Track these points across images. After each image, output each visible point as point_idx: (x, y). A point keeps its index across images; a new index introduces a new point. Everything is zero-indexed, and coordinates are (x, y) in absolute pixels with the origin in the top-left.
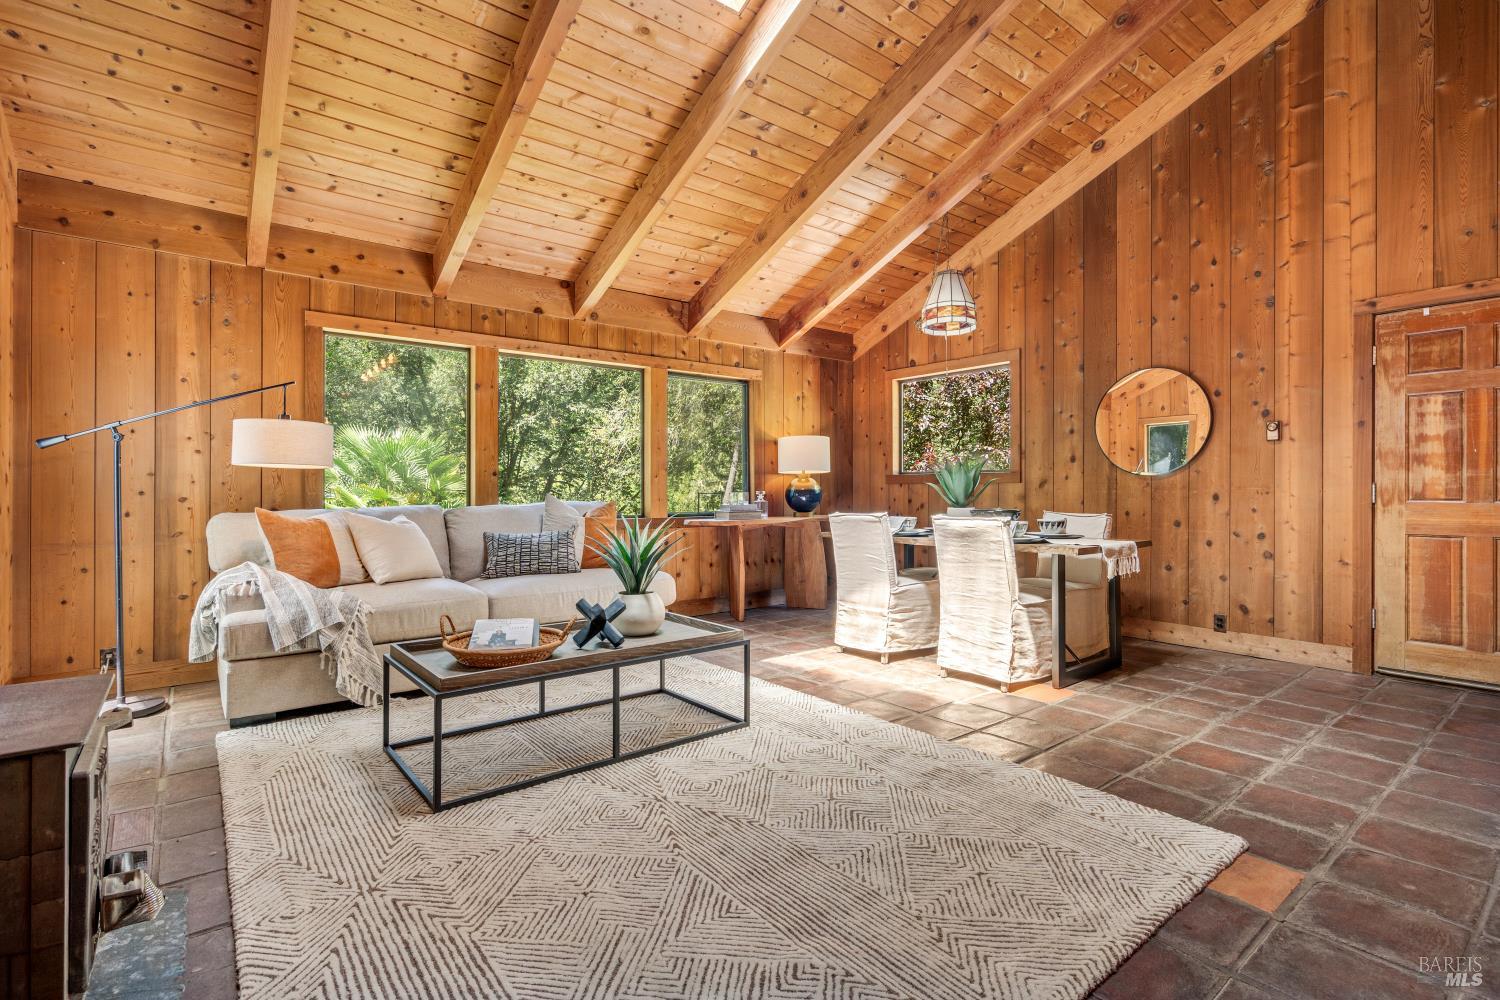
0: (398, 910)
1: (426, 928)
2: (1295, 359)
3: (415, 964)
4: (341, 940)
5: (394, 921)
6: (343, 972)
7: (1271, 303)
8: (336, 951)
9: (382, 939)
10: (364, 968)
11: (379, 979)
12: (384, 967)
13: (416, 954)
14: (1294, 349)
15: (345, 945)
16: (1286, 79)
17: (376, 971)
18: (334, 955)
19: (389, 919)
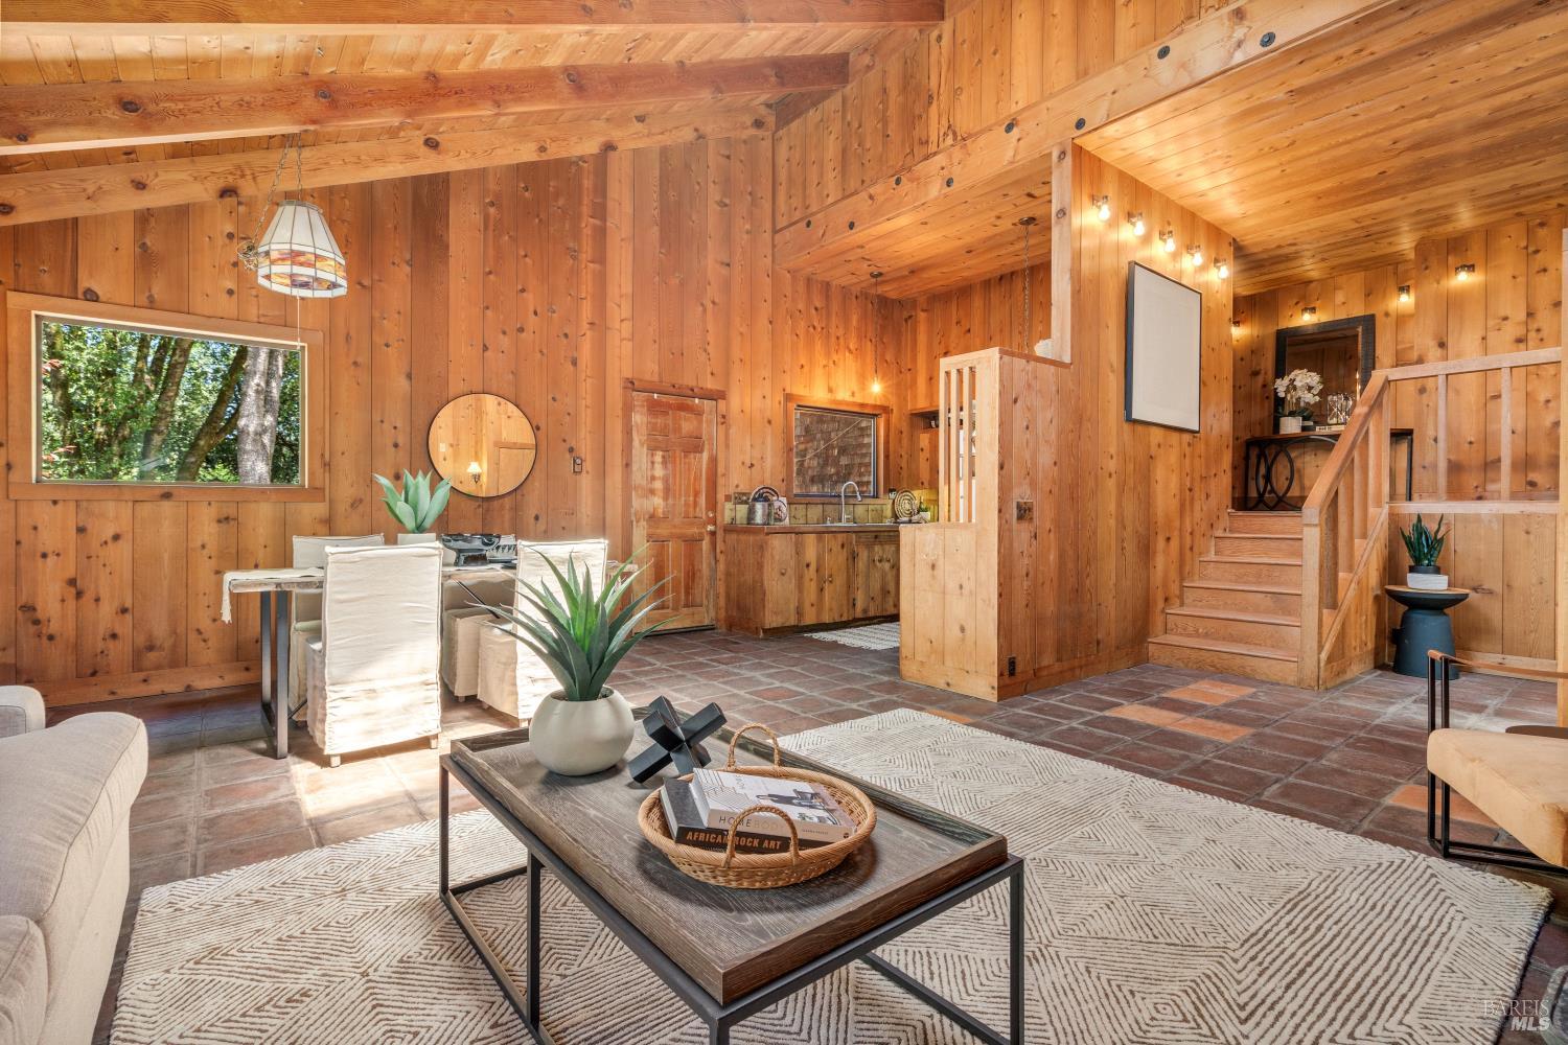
0: (1252, 1014)
1: (1255, 981)
2: (589, 411)
3: (1302, 972)
4: (1337, 1038)
5: (1271, 1008)
6: (1363, 1017)
7: (574, 363)
8: (1351, 1036)
9: (1301, 1006)
10: (1344, 1004)
11: (1342, 988)
12: (1327, 990)
13: (1294, 974)
14: (589, 402)
15: (1337, 1033)
16: (586, 192)
17: (1336, 995)
18: (1357, 1035)
19: (1271, 1016)
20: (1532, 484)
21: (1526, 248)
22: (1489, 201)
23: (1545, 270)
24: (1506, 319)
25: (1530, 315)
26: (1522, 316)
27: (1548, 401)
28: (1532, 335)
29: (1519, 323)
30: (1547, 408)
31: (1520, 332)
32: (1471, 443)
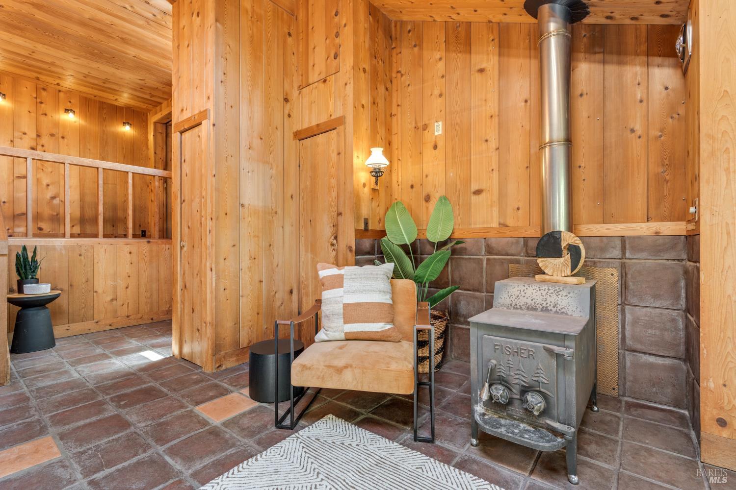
20: (40, 229)
21: (36, 98)
22: (13, 56)
23: (46, 115)
24: (25, 134)
25: (38, 136)
26: (34, 136)
27: (48, 185)
28: (39, 147)
29: (32, 139)
30: (48, 188)
31: (33, 144)
32: (4, 202)
